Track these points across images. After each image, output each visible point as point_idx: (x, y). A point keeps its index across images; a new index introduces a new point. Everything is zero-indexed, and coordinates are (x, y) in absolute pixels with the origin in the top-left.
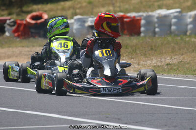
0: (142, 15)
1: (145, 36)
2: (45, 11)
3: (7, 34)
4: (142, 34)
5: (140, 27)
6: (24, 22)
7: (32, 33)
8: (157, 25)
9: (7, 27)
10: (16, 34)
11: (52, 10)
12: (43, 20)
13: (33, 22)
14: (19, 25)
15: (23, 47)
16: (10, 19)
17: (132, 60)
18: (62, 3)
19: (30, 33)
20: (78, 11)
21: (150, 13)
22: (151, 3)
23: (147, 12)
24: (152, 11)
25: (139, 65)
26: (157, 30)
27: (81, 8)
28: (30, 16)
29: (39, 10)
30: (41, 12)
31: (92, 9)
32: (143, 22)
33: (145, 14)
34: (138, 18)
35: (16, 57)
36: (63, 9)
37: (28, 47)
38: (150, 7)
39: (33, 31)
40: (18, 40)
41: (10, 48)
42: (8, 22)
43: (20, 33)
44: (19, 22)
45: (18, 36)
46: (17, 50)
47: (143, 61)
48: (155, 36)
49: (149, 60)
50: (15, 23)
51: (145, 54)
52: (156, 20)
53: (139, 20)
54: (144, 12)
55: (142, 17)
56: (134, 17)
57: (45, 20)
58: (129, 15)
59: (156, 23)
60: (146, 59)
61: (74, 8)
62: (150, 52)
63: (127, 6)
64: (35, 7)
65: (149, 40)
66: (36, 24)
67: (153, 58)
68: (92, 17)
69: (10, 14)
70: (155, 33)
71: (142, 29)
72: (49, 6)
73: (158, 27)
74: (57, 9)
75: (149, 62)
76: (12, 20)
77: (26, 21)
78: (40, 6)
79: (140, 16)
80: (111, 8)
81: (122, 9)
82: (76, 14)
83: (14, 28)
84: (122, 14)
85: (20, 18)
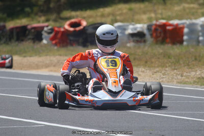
0: (185, 23)
1: (188, 46)
2: (84, 18)
3: (45, 41)
4: (185, 43)
5: (183, 36)
6: (62, 30)
7: (71, 40)
8: (200, 34)
9: (44, 35)
10: (54, 42)
11: (90, 17)
12: (81, 27)
13: (72, 29)
14: (57, 33)
15: (61, 55)
16: (47, 26)
17: (175, 71)
18: (101, 10)
19: (68, 41)
20: (118, 18)
21: (194, 21)
22: (194, 10)
23: (191, 19)
24: (196, 19)
25: (182, 76)
26: (201, 38)
27: (121, 14)
28: (68, 22)
29: (77, 17)
30: (80, 19)
31: (133, 15)
32: (186, 30)
33: (188, 22)
34: (181, 26)
35: (54, 66)
36: (103, 16)
37: (66, 56)
38: (193, 14)
39: (71, 38)
40: (56, 48)
41: (48, 57)
42: (46, 29)
43: (57, 41)
44: (56, 29)
45: (56, 44)
46: (55, 59)
47: (187, 73)
48: (198, 45)
49: (192, 71)
50: (52, 30)
51: (188, 65)
52: (199, 28)
53: (182, 28)
54: (187, 19)
55: (185, 25)
56: (177, 25)
57: (84, 27)
58: (171, 22)
59: (201, 31)
60: (190, 70)
61: (113, 14)
62: (194, 62)
63: (169, 13)
64: (73, 13)
65: (193, 50)
66: (75, 31)
67: (197, 69)
68: (133, 25)
69: (47, 20)
70: (199, 42)
71: (185, 38)
72: (89, 13)
73: (202, 36)
74: (97, 16)
75: (193, 73)
76: (50, 27)
77: (64, 28)
78: (78, 13)
79: (183, 24)
80: (153, 15)
81: (164, 16)
82: (116, 21)
83: (51, 35)
84: (164, 21)
85: (58, 24)
